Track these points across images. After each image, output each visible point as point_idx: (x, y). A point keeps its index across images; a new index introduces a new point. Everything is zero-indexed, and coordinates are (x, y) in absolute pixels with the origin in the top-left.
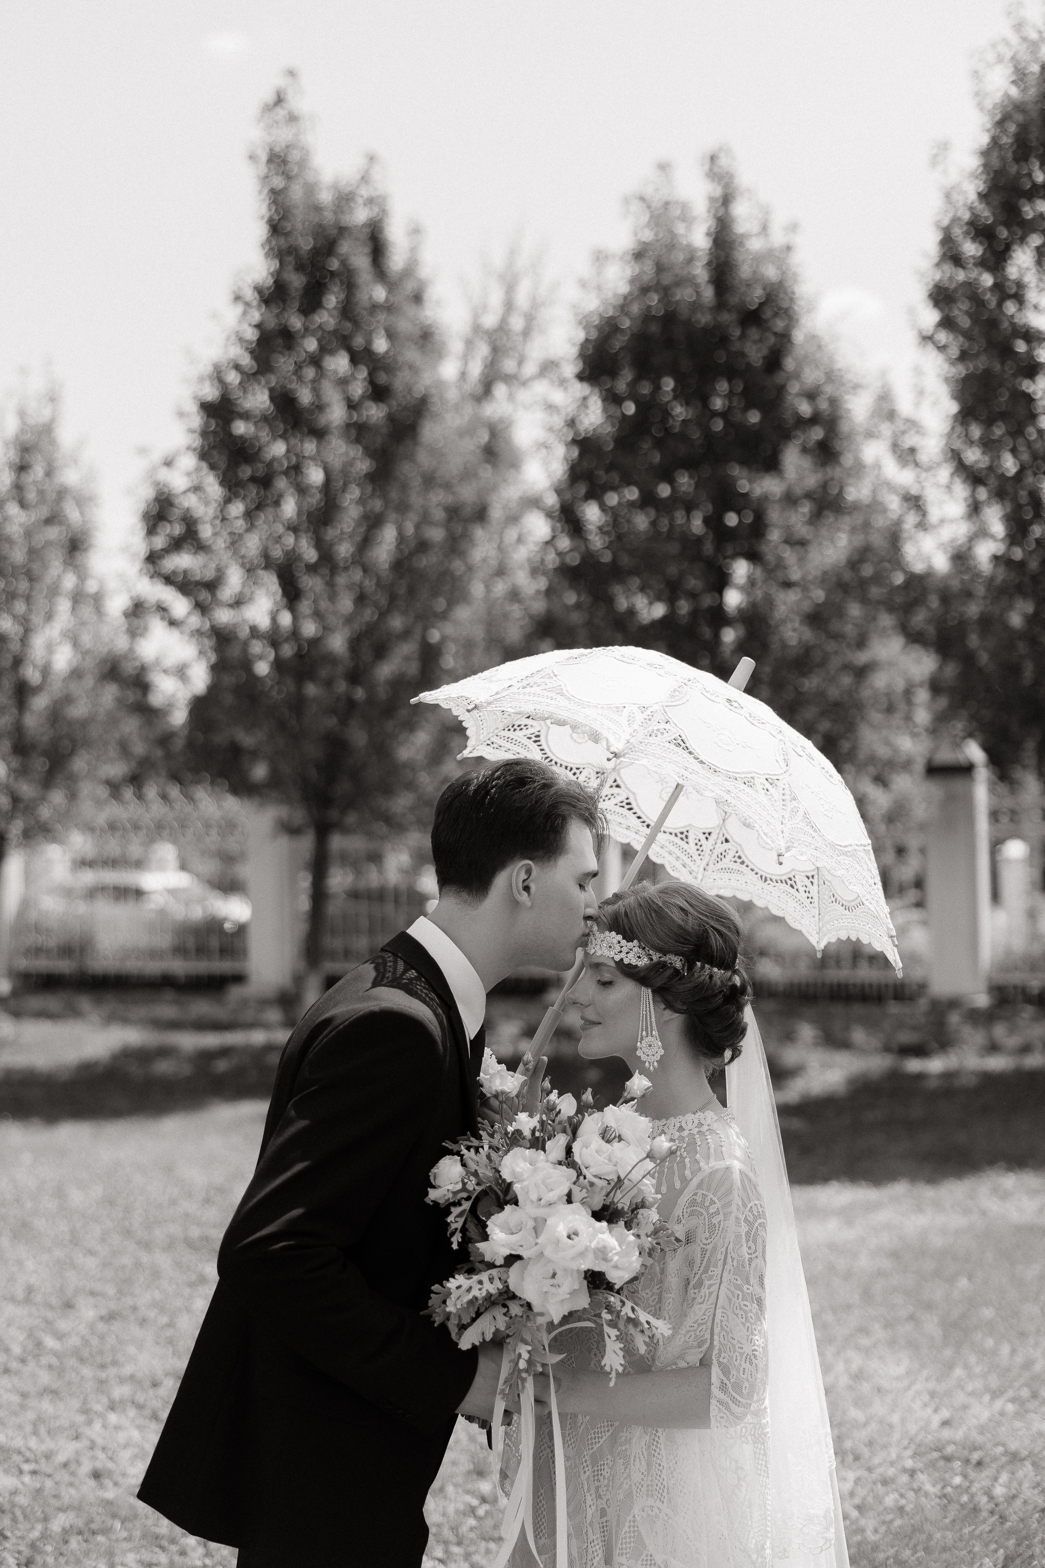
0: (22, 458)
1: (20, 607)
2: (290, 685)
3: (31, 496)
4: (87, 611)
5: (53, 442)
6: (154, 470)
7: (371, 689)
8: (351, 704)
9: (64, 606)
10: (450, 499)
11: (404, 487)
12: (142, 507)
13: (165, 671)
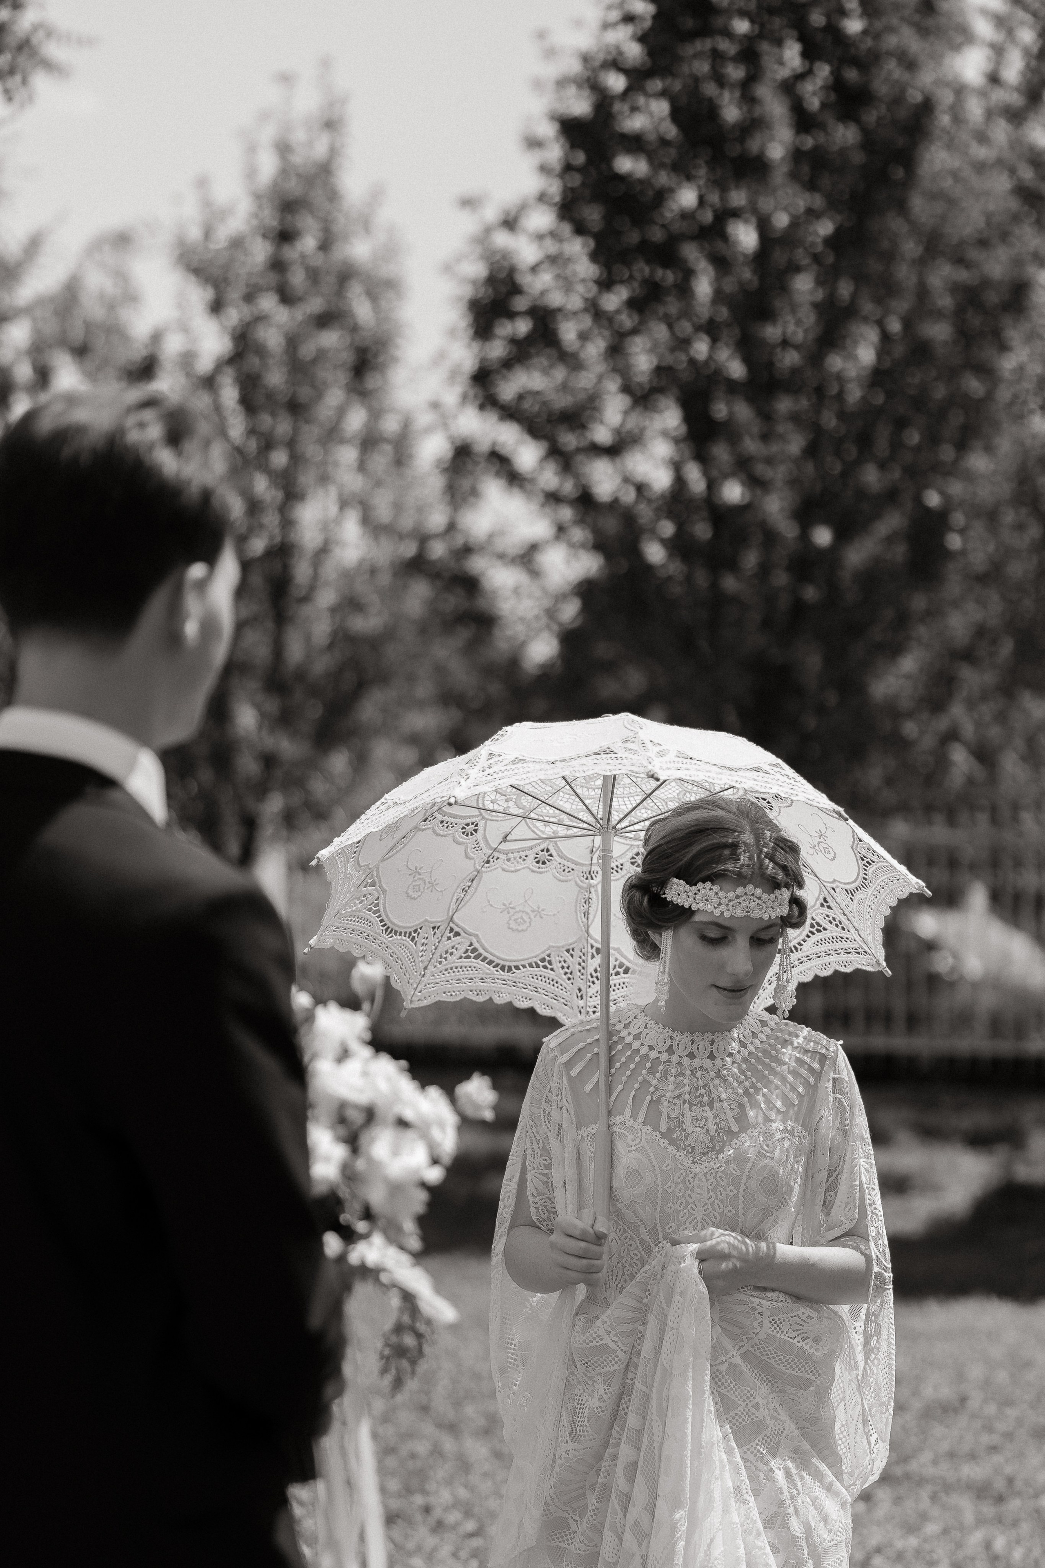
0: (282, 220)
1: (279, 458)
2: (702, 579)
3: (297, 278)
4: (380, 460)
5: (333, 196)
6: (488, 231)
7: (832, 588)
8: (799, 608)
9: (348, 455)
10: (963, 275)
11: (890, 257)
12: (467, 292)
13: (501, 556)
